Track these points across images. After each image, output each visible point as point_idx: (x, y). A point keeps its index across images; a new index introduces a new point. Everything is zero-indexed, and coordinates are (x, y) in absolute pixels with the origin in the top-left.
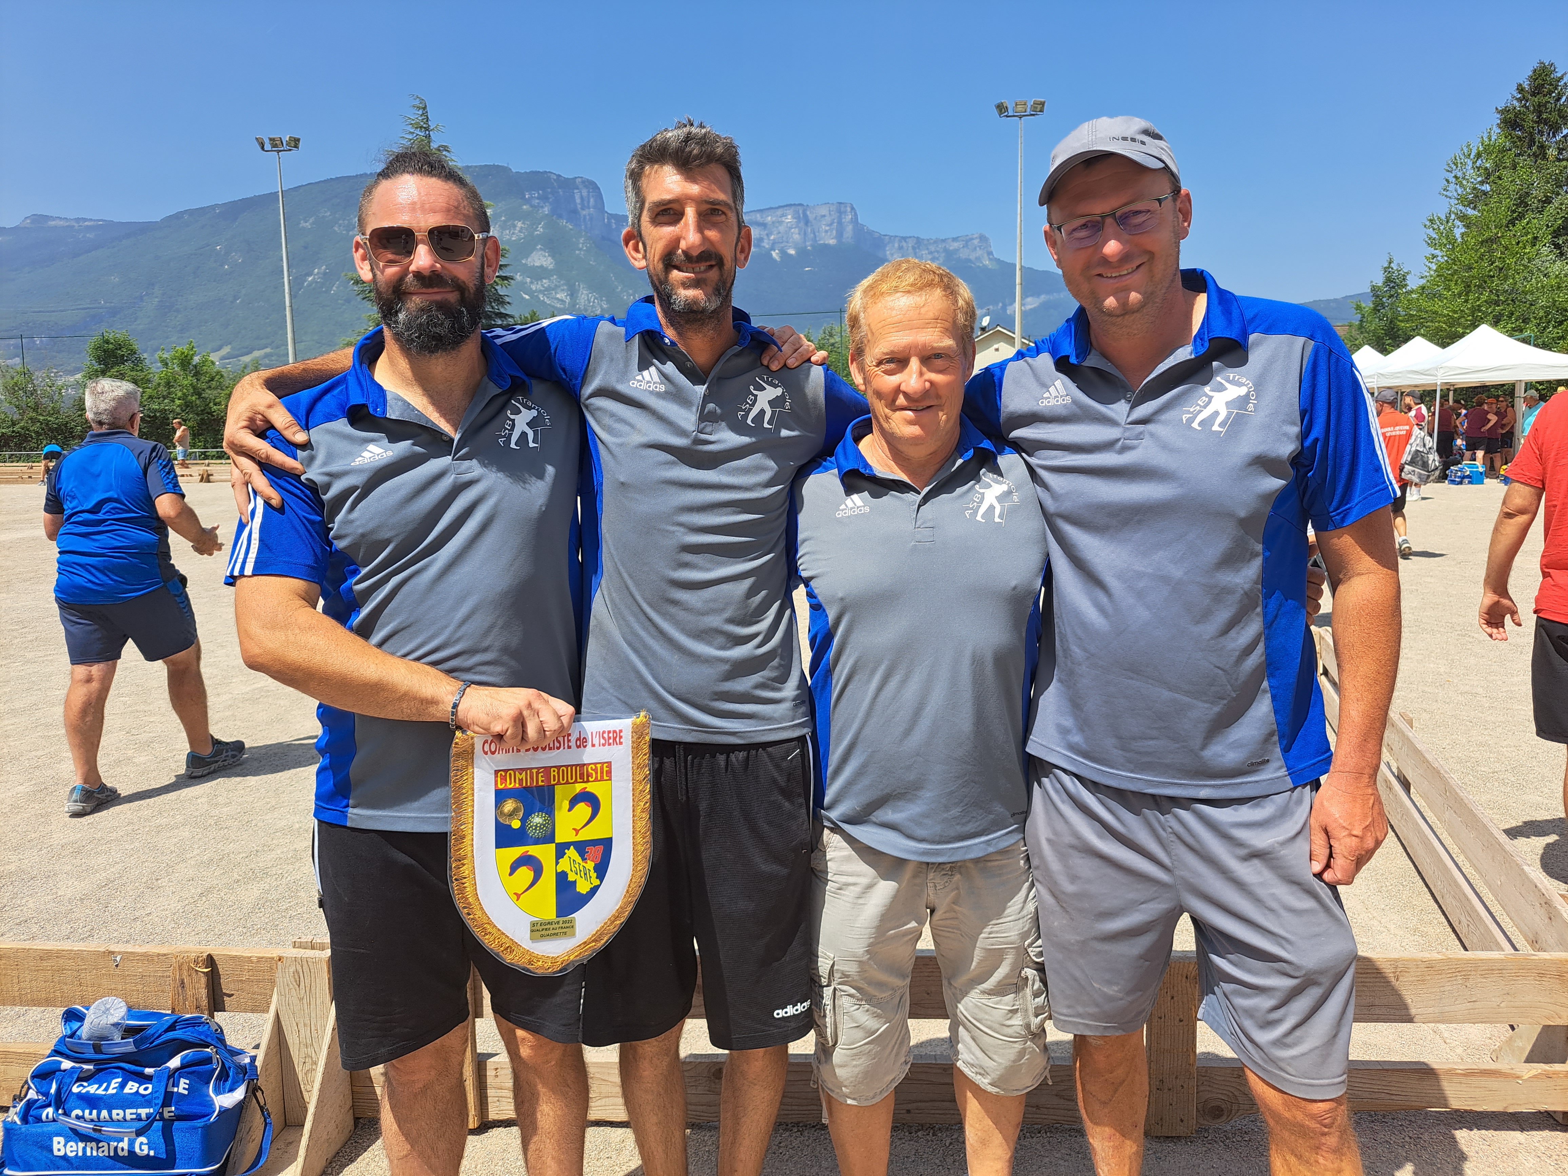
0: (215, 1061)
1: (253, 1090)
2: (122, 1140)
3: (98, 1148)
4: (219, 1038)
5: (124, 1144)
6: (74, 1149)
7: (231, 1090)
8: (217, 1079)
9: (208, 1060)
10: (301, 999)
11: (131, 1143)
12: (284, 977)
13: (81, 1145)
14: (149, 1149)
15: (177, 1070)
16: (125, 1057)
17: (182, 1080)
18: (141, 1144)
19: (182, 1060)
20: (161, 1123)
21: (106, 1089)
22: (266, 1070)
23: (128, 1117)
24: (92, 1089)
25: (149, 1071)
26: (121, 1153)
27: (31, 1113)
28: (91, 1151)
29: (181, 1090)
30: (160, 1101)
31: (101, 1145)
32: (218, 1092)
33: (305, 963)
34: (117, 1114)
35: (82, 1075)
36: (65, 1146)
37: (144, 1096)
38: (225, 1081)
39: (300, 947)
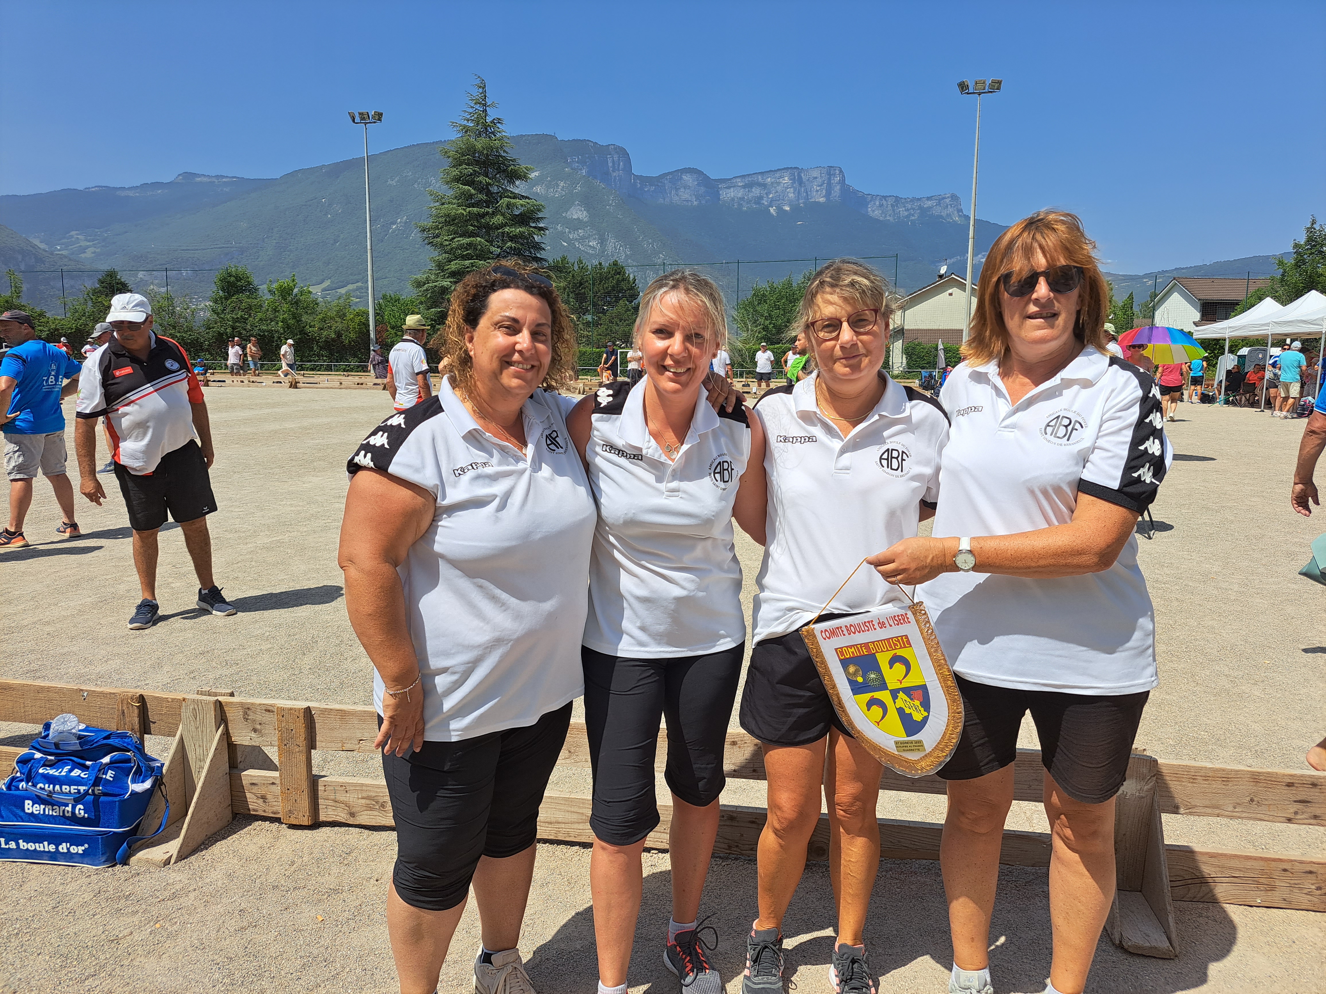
0: (133, 761)
1: (158, 783)
2: (67, 805)
3: (53, 810)
4: (140, 748)
5: (69, 808)
6: (37, 809)
7: (143, 782)
8: (134, 773)
9: (128, 760)
10: (197, 728)
11: (74, 807)
12: (186, 713)
13: (42, 807)
14: (85, 813)
15: (107, 764)
16: (74, 753)
17: (110, 771)
18: (80, 809)
19: (111, 759)
20: (93, 797)
21: (60, 773)
22: (171, 773)
23: (73, 791)
24: (52, 772)
25: (88, 763)
26: (67, 815)
27: (14, 784)
28: (49, 811)
29: (108, 777)
30: (91, 782)
31: (54, 807)
32: (134, 781)
33: (199, 703)
34: (65, 788)
35: (47, 763)
36: (32, 806)
37: (83, 778)
38: (139, 776)
39: (201, 694)
